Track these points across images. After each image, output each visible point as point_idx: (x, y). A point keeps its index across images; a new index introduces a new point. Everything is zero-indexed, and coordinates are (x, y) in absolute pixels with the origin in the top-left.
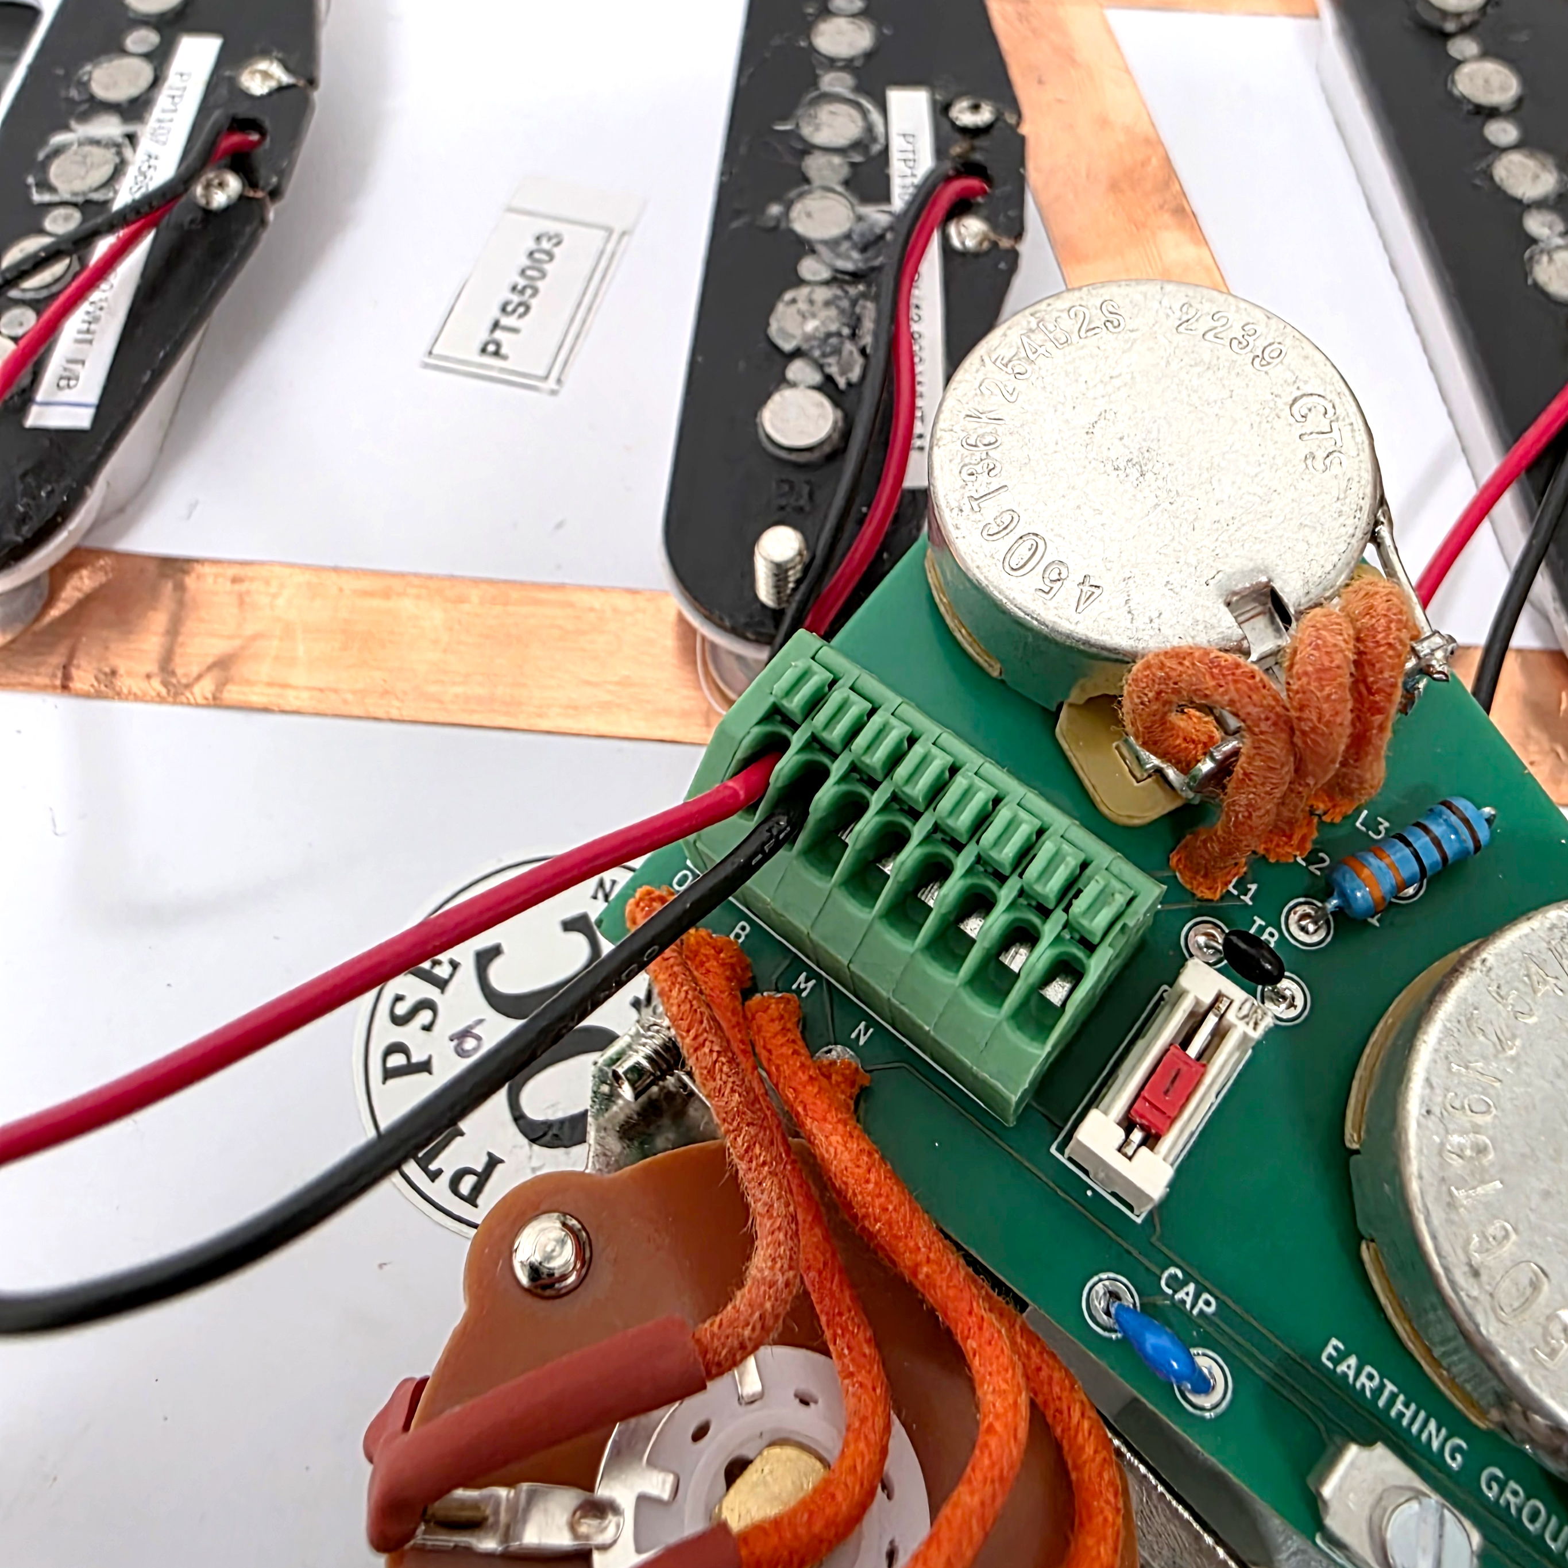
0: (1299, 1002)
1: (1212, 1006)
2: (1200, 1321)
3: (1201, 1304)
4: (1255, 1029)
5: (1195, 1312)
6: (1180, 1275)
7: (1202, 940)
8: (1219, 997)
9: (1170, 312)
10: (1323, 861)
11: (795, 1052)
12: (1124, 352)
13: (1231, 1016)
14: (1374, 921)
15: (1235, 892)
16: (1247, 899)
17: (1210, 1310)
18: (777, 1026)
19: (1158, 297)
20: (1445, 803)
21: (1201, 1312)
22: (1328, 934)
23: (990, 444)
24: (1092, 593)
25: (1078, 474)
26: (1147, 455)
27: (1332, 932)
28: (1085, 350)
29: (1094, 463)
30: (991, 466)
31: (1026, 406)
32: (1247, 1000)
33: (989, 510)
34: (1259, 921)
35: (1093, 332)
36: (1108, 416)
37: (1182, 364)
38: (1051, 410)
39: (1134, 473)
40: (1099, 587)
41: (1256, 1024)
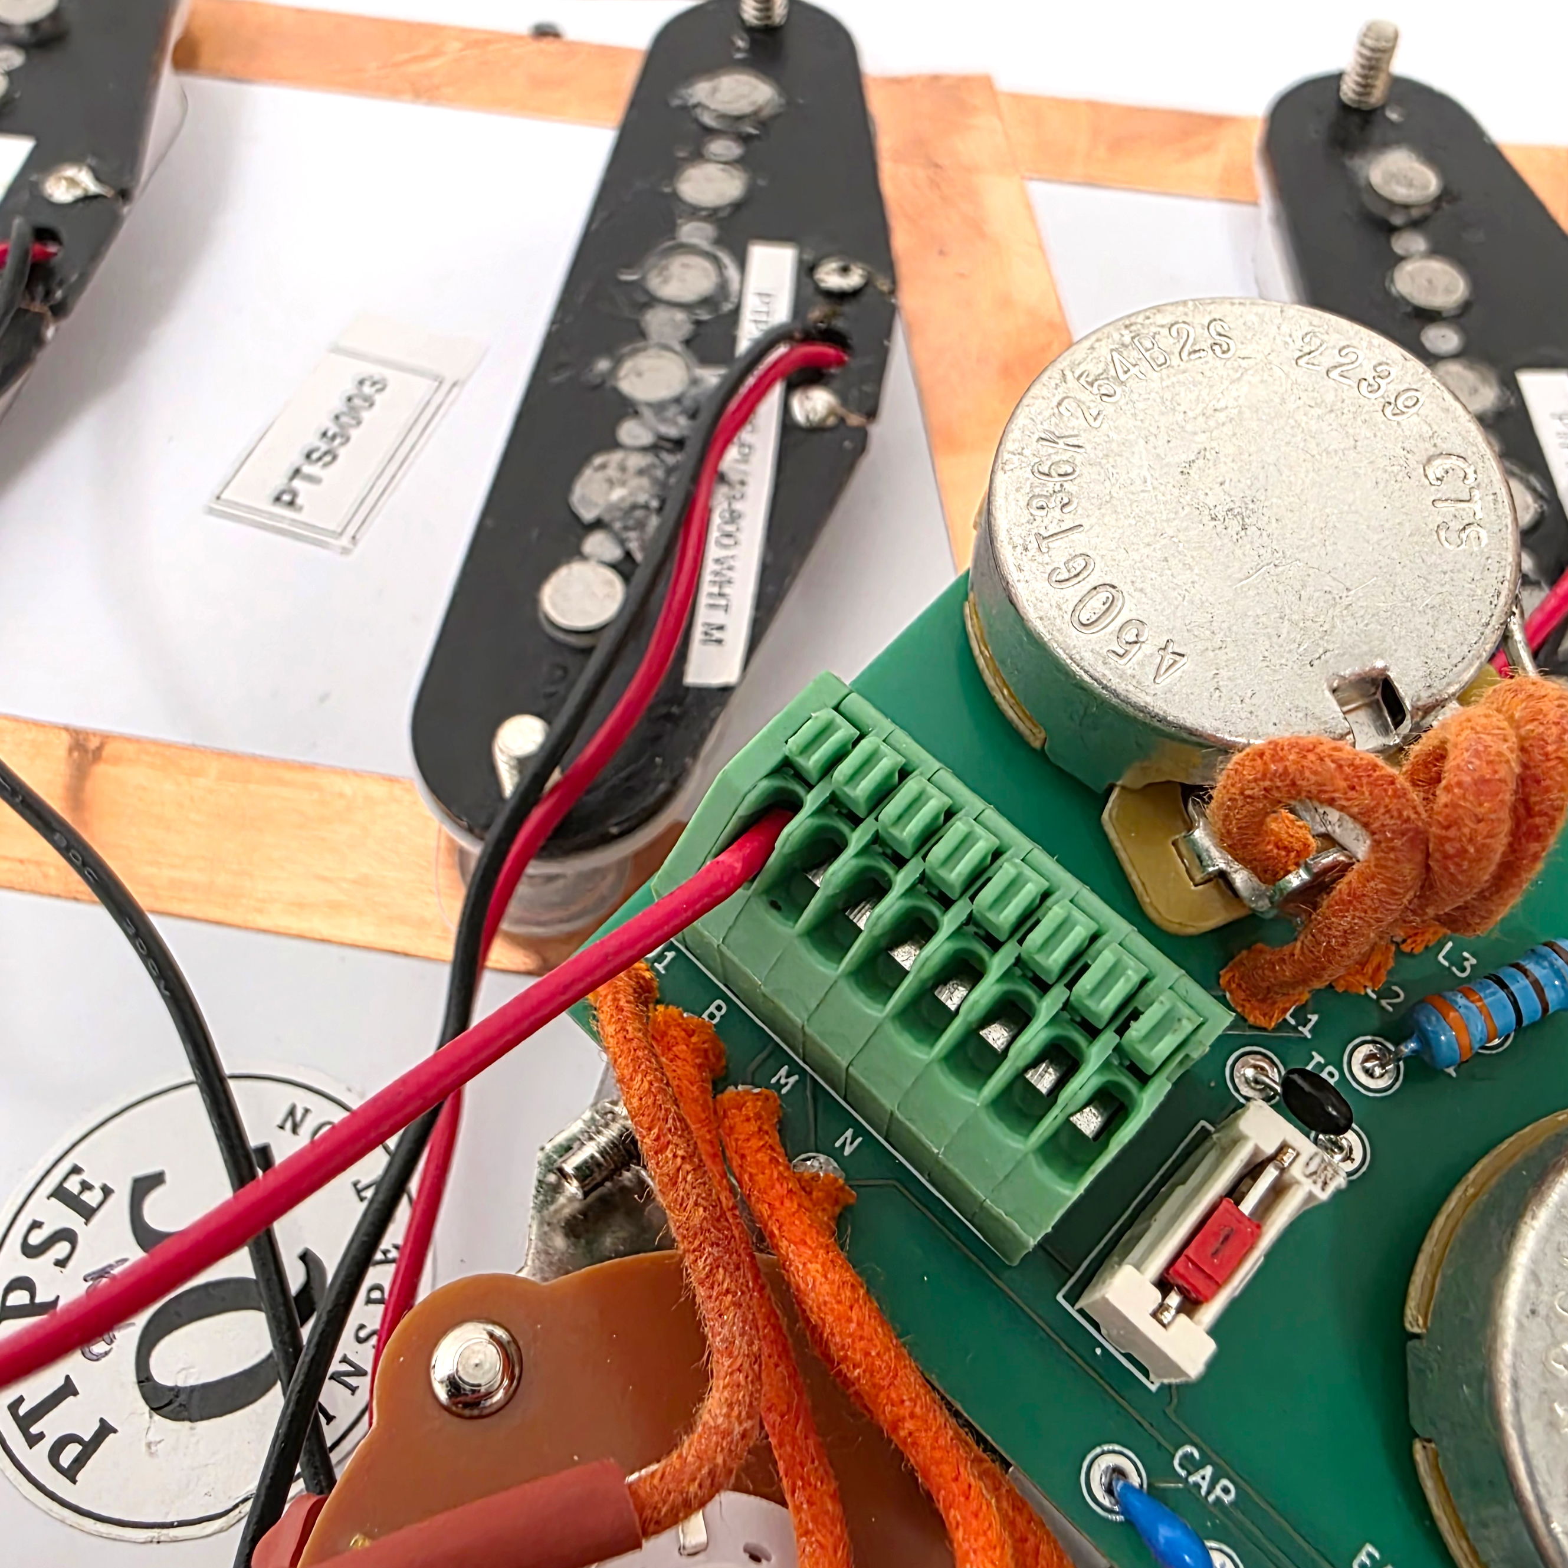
0: (1357, 1156)
2: (1215, 1511)
3: (1218, 1491)
4: (1322, 1190)
5: (1211, 1499)
7: (1250, 1073)
9: (1289, 340)
12: (1233, 382)
13: (1296, 1172)
17: (1227, 1499)
21: (1218, 1500)
23: (1066, 475)
24: (1175, 662)
25: (1168, 520)
26: (1251, 506)
27: (1401, 1077)
28: (1187, 374)
29: (1187, 509)
30: (1066, 501)
31: (1111, 434)
32: (1316, 1154)
33: (1060, 551)
34: (1318, 1058)
35: (1197, 355)
36: (1208, 456)
37: (1300, 403)
38: (1142, 442)
39: (1235, 525)
40: (1183, 656)
41: (1325, 1183)
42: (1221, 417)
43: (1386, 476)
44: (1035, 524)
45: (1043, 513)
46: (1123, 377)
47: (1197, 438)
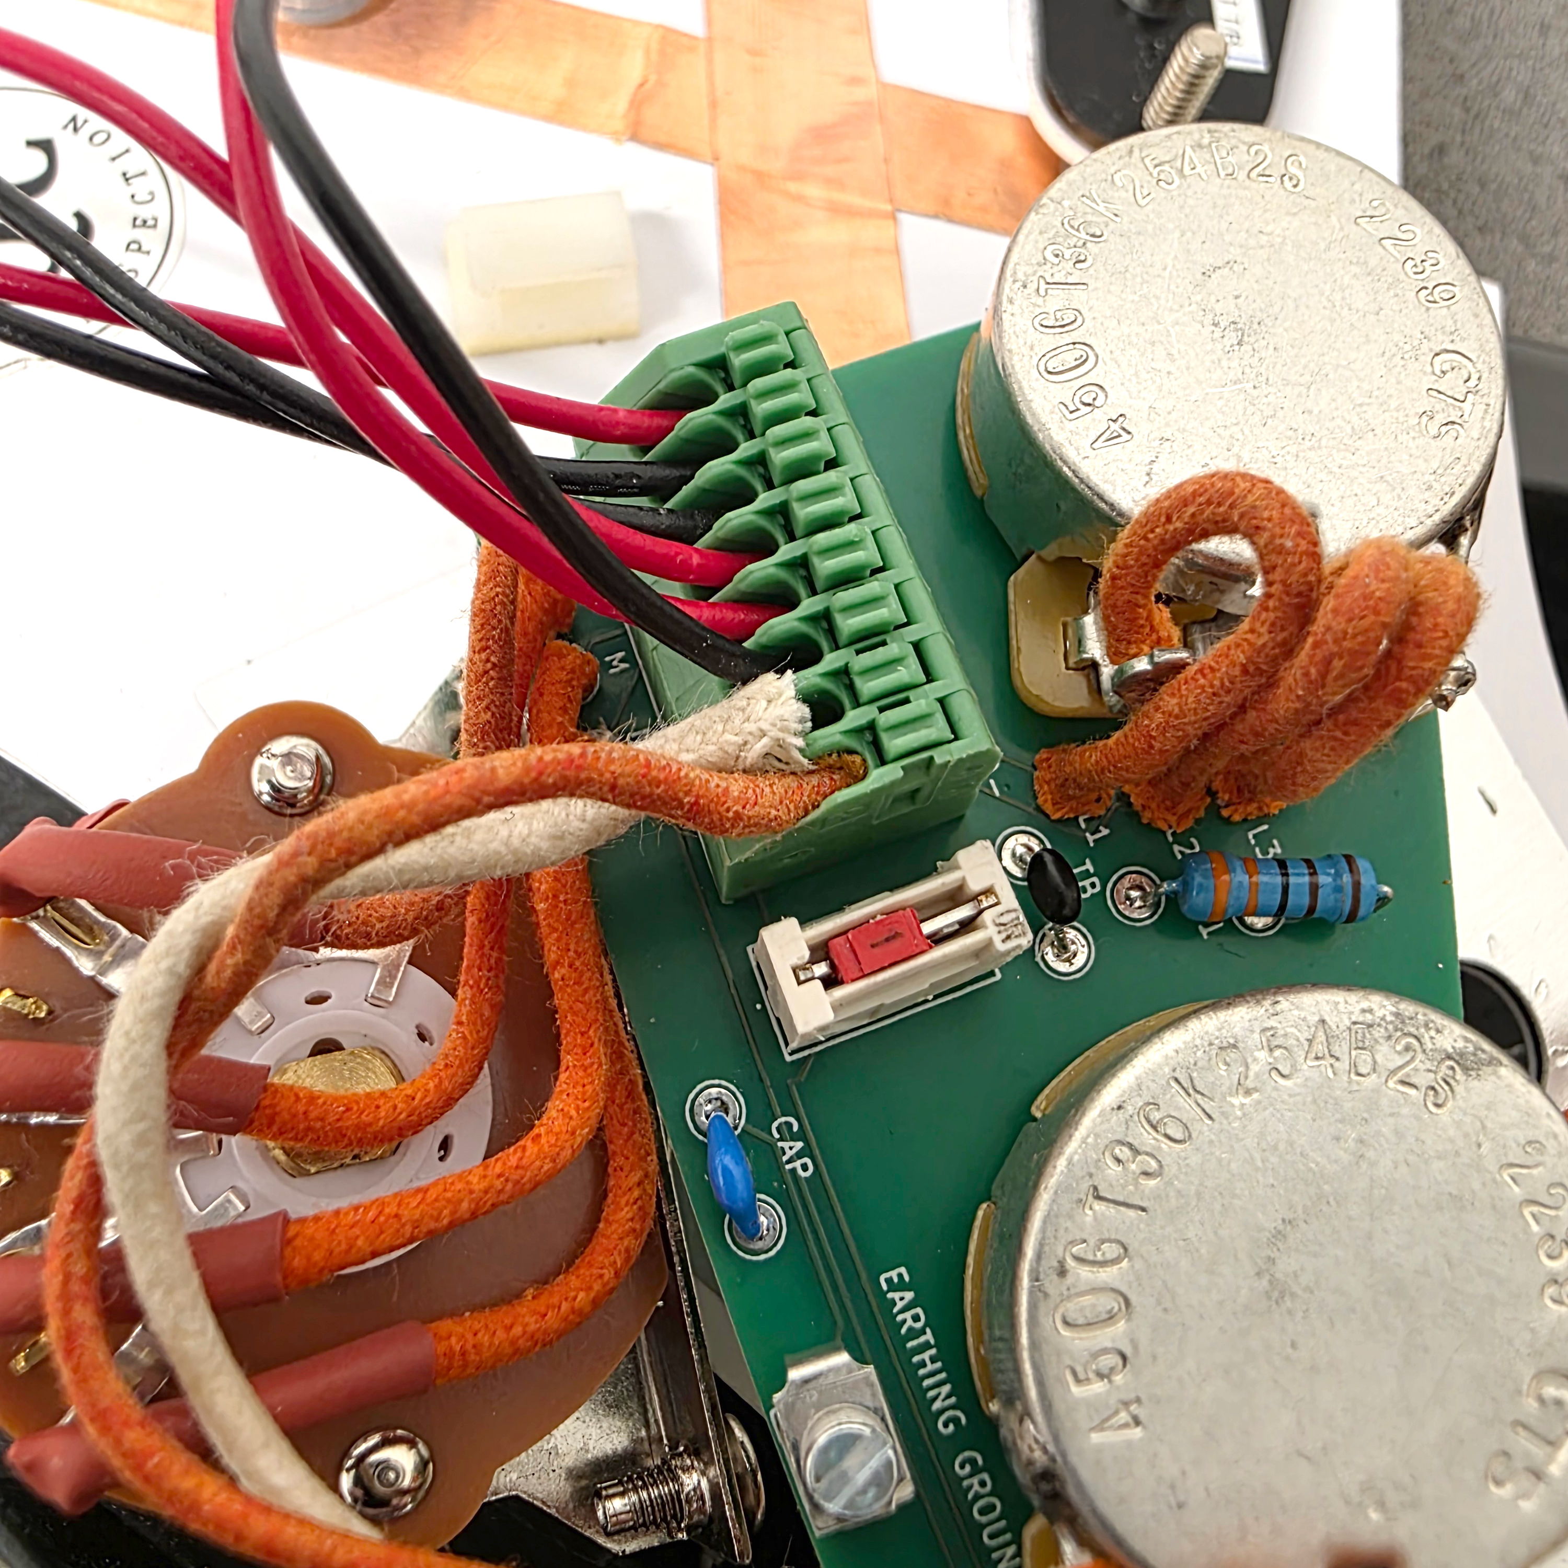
0: (1079, 961)
1: (976, 898)
2: (789, 1178)
3: (797, 1164)
4: (1003, 941)
5: (788, 1167)
6: (796, 1127)
7: (1020, 849)
8: (988, 892)
9: (1357, 198)
10: (1191, 847)
11: (564, 710)
12: (1288, 213)
13: (988, 917)
14: (1204, 932)
15: (1083, 825)
16: (1091, 838)
17: (802, 1174)
18: (563, 676)
19: (1353, 178)
20: (1349, 859)
21: (794, 1170)
22: (1149, 917)
23: (1093, 236)
24: (1119, 436)
25: (1170, 310)
26: (1256, 327)
27: (1156, 917)
28: (1247, 192)
29: (1194, 307)
30: (1082, 258)
31: (1151, 216)
32: (1015, 910)
33: (1057, 299)
34: (1088, 866)
35: (1265, 179)
36: (1236, 267)
37: (1343, 256)
38: (1177, 234)
39: (1232, 338)
40: (1129, 433)
41: (1008, 937)
42: (1264, 239)
43: (1394, 350)
44: (1045, 267)
45: (1056, 261)
46: (1186, 171)
47: (1232, 249)
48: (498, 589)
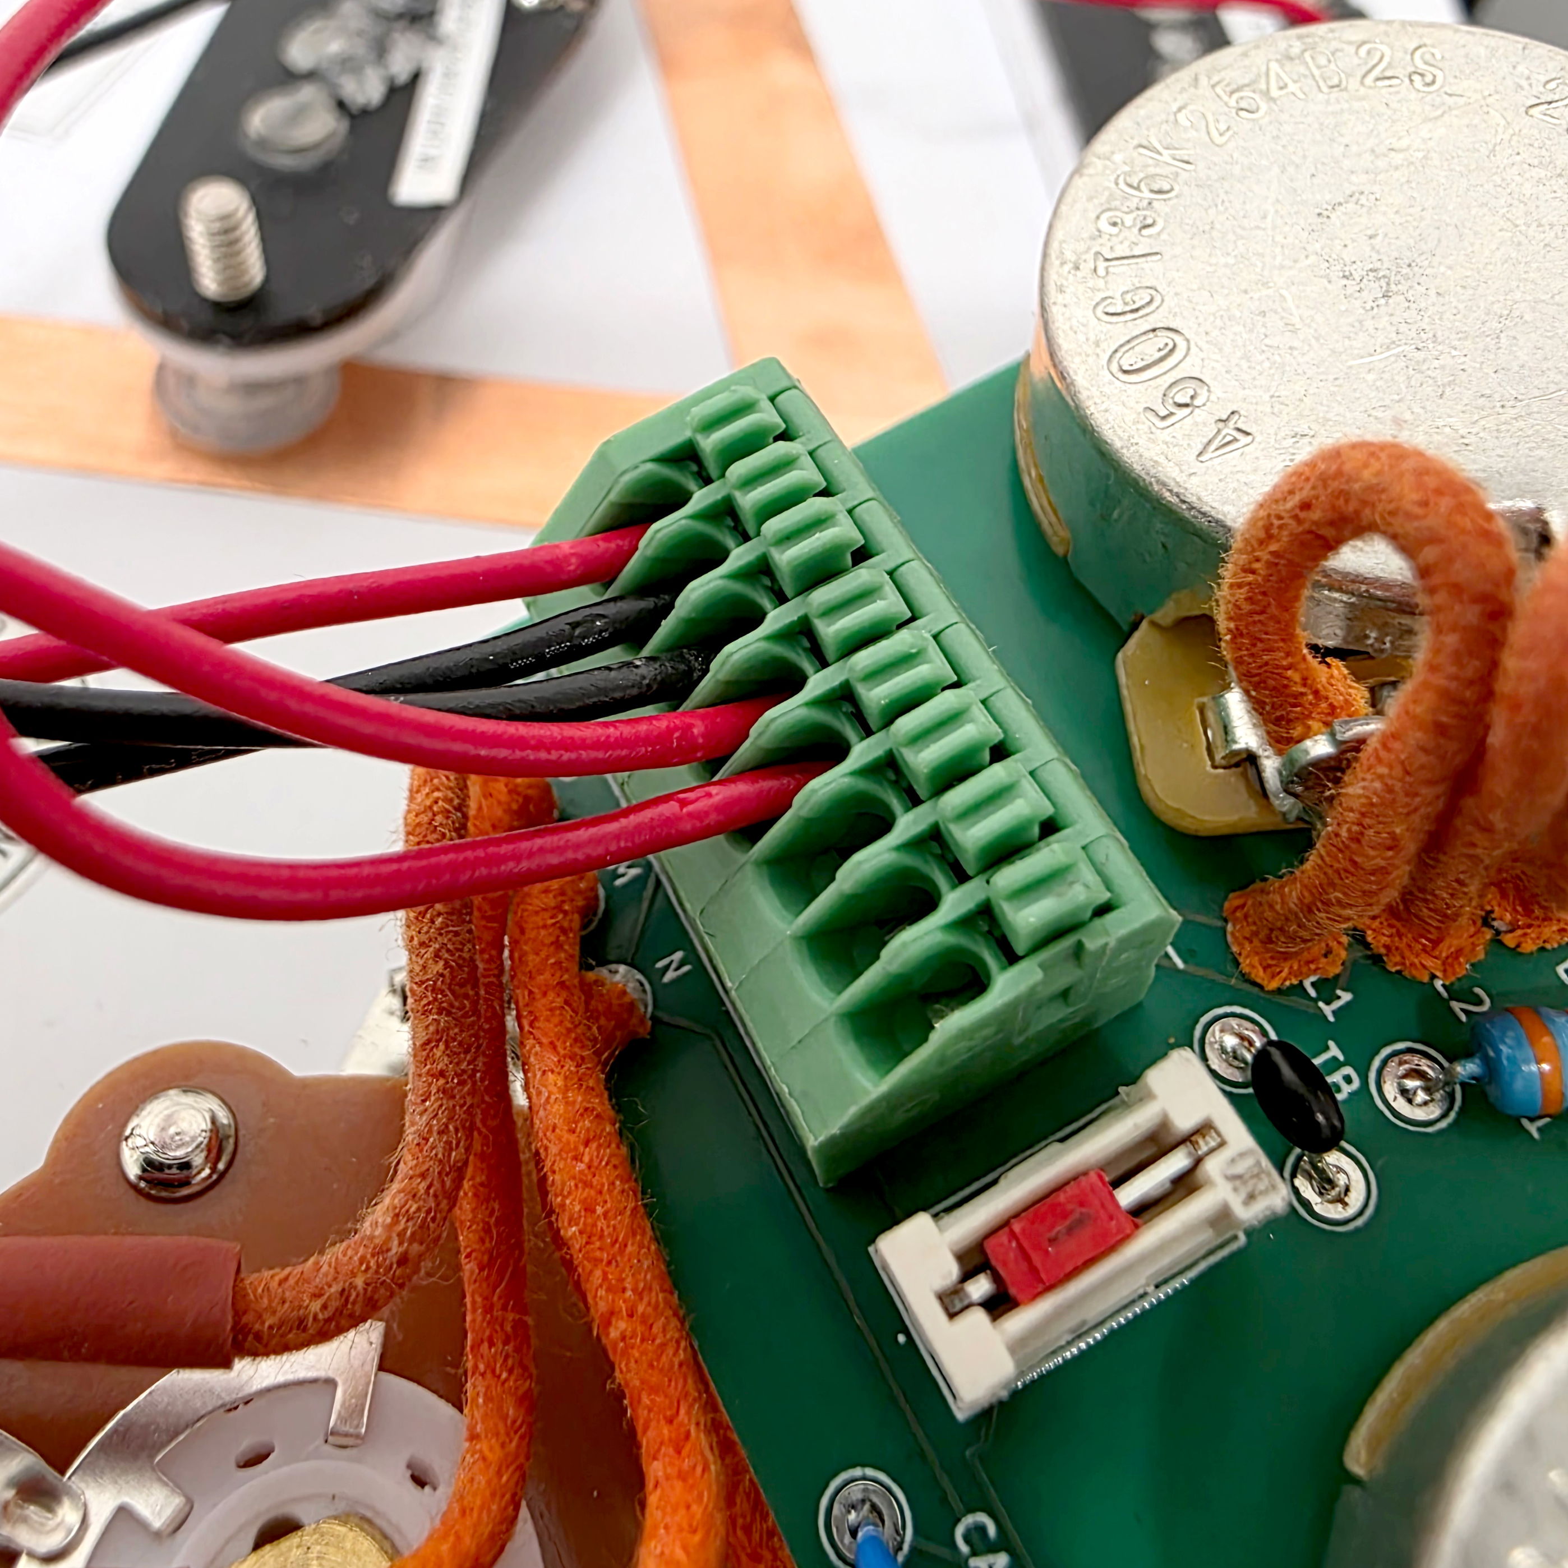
0: (1356, 1199)
1: (1188, 1139)
4: (1247, 1203)
6: (992, 1530)
7: (1231, 1041)
8: (1205, 1128)
9: (1524, 83)
10: (1480, 1002)
12: (1427, 120)
13: (1213, 1167)
14: (1533, 1129)
15: (1313, 993)
16: (1328, 1010)
19: (1514, 59)
22: (1444, 1116)
23: (1160, 192)
24: (1235, 440)
25: (1282, 267)
26: (1405, 270)
27: (1453, 1115)
28: (1364, 103)
29: (1313, 259)
30: (1149, 221)
31: (1235, 155)
32: (1251, 1151)
33: (1123, 278)
34: (1334, 1051)
35: (1387, 82)
36: (1363, 200)
37: (1516, 159)
38: (1276, 170)
39: (1375, 289)
40: (1248, 434)
41: (1252, 1198)
42: (1398, 157)
44: (1100, 241)
45: (1115, 230)
46: (1275, 93)
47: (1354, 178)
48: (436, 794)
